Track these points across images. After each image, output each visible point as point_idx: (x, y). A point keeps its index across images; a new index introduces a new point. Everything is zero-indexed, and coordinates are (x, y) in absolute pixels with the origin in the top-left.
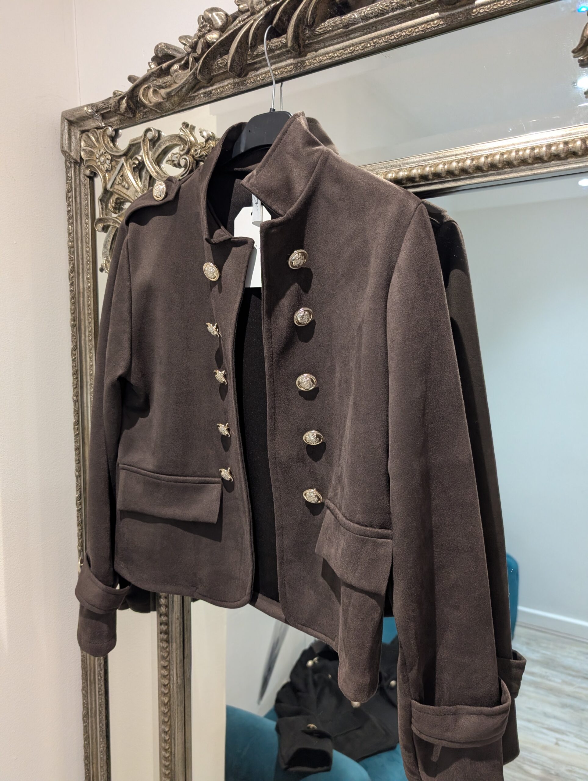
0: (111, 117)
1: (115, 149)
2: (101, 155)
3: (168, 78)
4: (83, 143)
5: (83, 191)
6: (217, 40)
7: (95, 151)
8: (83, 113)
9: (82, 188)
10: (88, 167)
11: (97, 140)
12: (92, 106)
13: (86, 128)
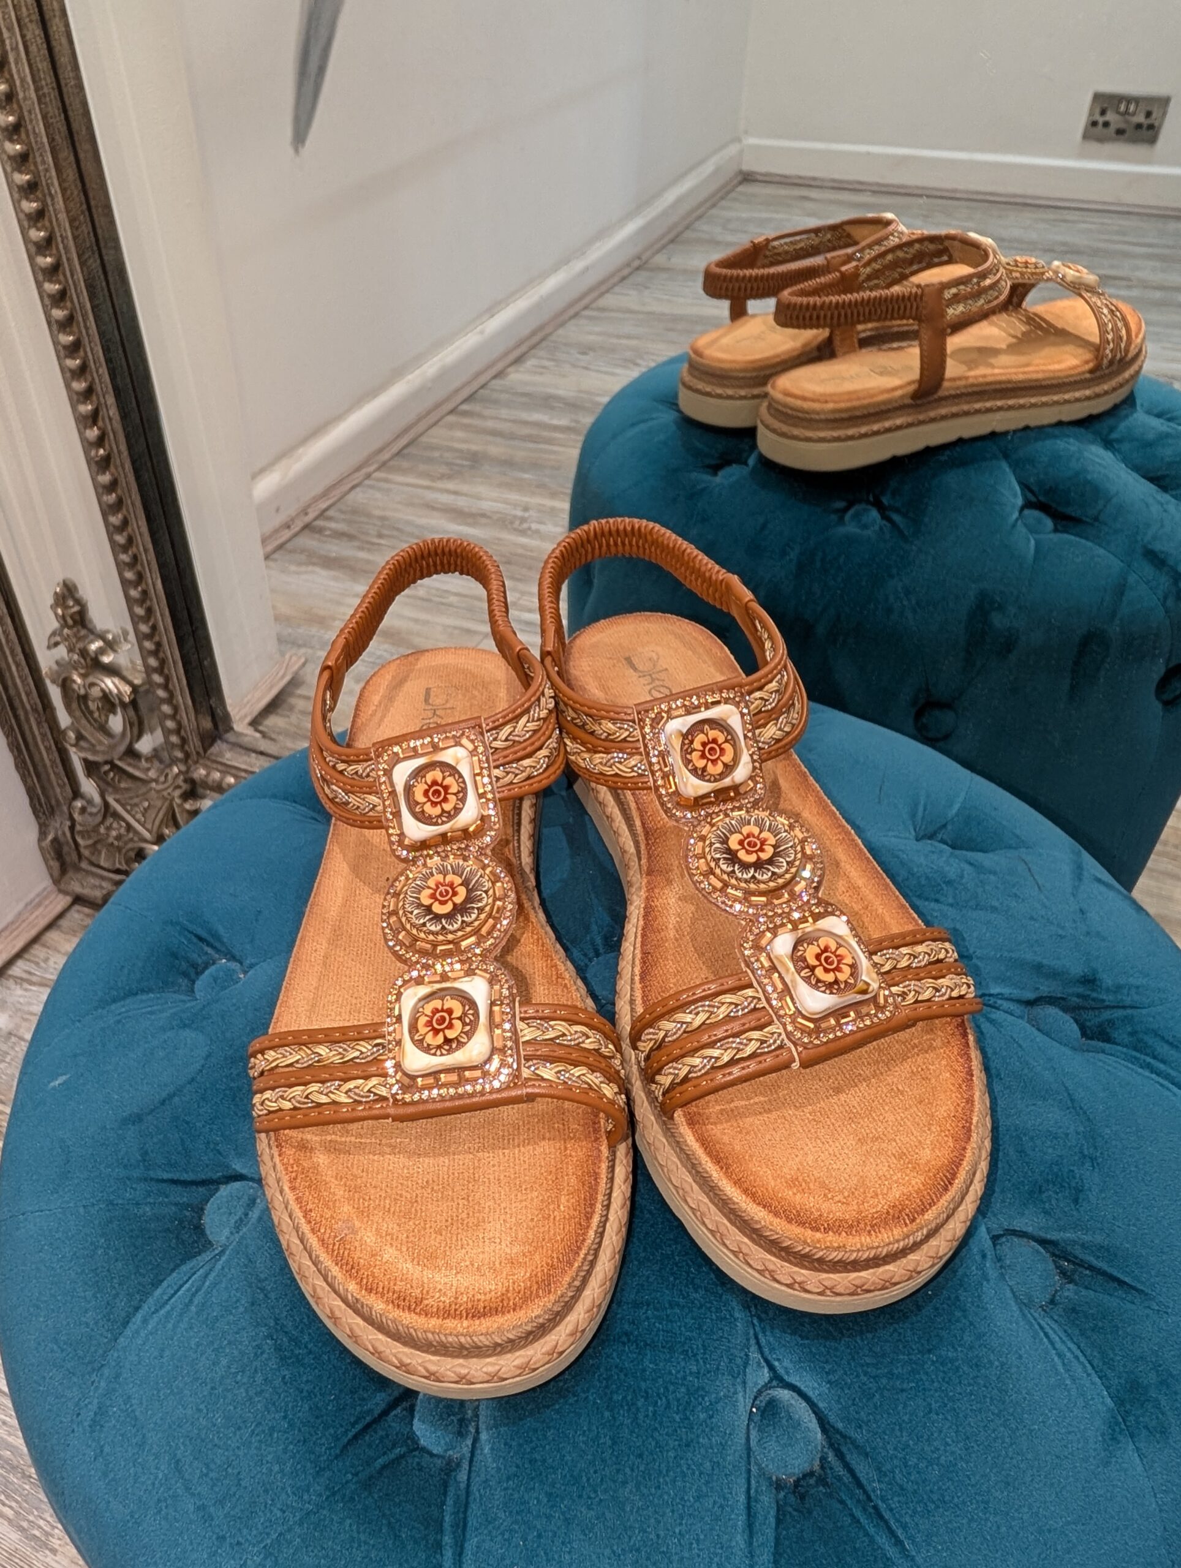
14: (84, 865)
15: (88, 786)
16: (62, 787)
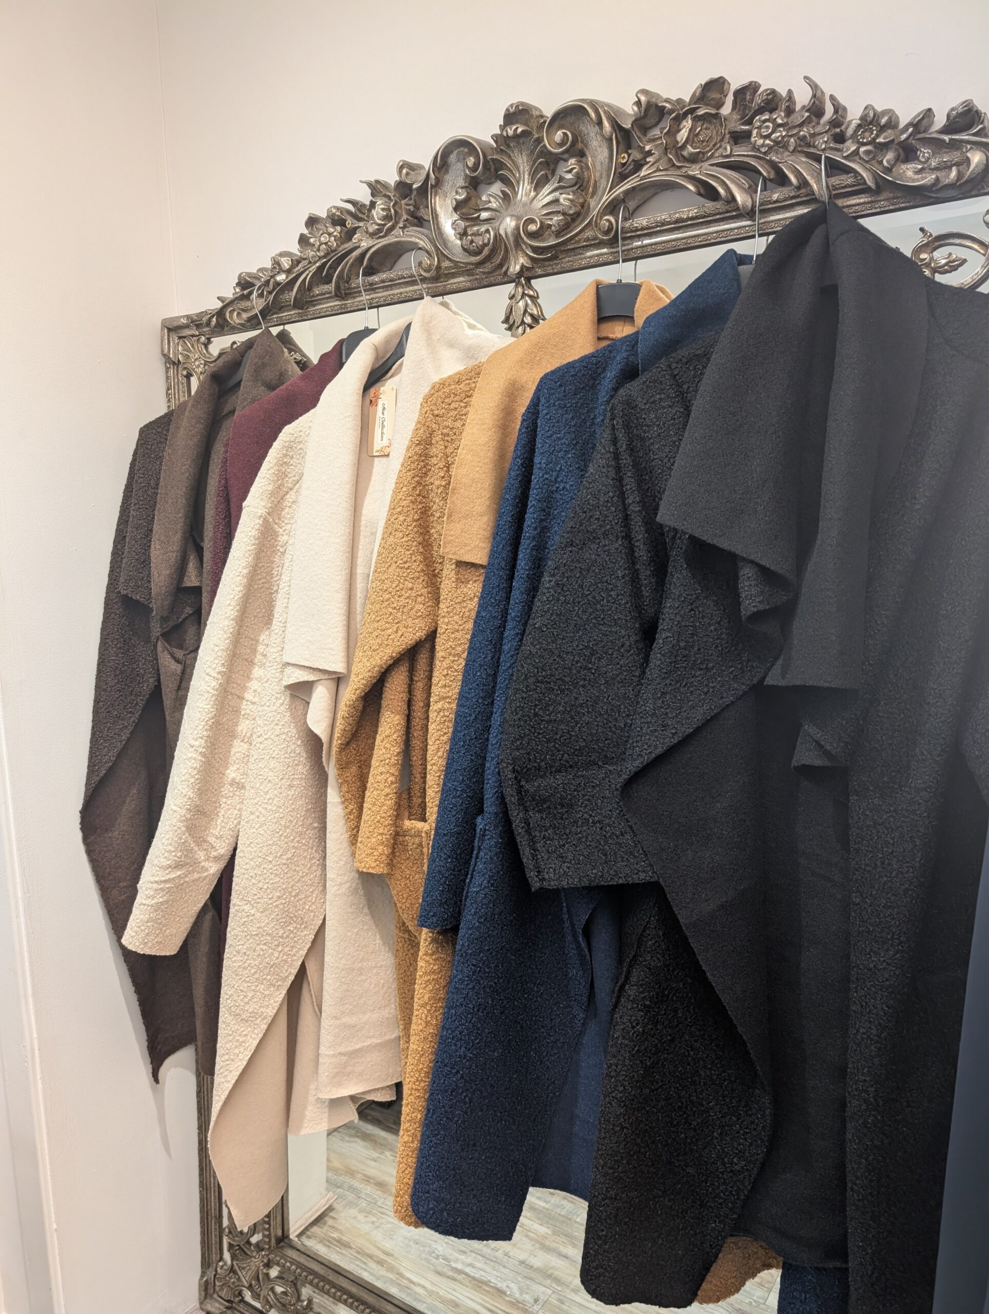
0: (203, 328)
1: (207, 355)
2: (195, 360)
3: (248, 304)
4: (180, 348)
5: (181, 389)
6: (284, 280)
7: (191, 355)
8: (180, 323)
9: (181, 386)
10: (185, 368)
11: (193, 346)
12: (188, 317)
13: (183, 335)
14: (215, 1296)
15: (227, 1256)
16: (216, 1254)
